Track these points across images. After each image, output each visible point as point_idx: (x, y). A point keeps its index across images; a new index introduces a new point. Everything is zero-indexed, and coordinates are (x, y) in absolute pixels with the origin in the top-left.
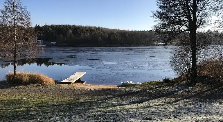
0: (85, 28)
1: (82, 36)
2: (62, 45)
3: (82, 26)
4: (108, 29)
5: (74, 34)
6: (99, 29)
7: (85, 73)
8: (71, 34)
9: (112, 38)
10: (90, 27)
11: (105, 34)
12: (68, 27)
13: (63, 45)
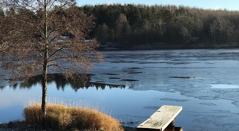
0: (153, 9)
1: (147, 26)
2: (105, 47)
3: (145, 6)
4: (202, 10)
5: (129, 24)
6: (182, 10)
7: (181, 109)
8: (124, 22)
9: (213, 28)
10: (164, 8)
11: (195, 20)
12: (118, 9)
13: (109, 47)
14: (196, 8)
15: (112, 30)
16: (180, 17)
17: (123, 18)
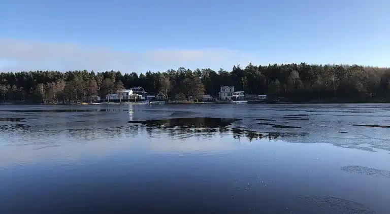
5: (301, 79)
8: (296, 79)
14: (371, 66)
15: (285, 86)
16: (354, 73)
17: (296, 74)
